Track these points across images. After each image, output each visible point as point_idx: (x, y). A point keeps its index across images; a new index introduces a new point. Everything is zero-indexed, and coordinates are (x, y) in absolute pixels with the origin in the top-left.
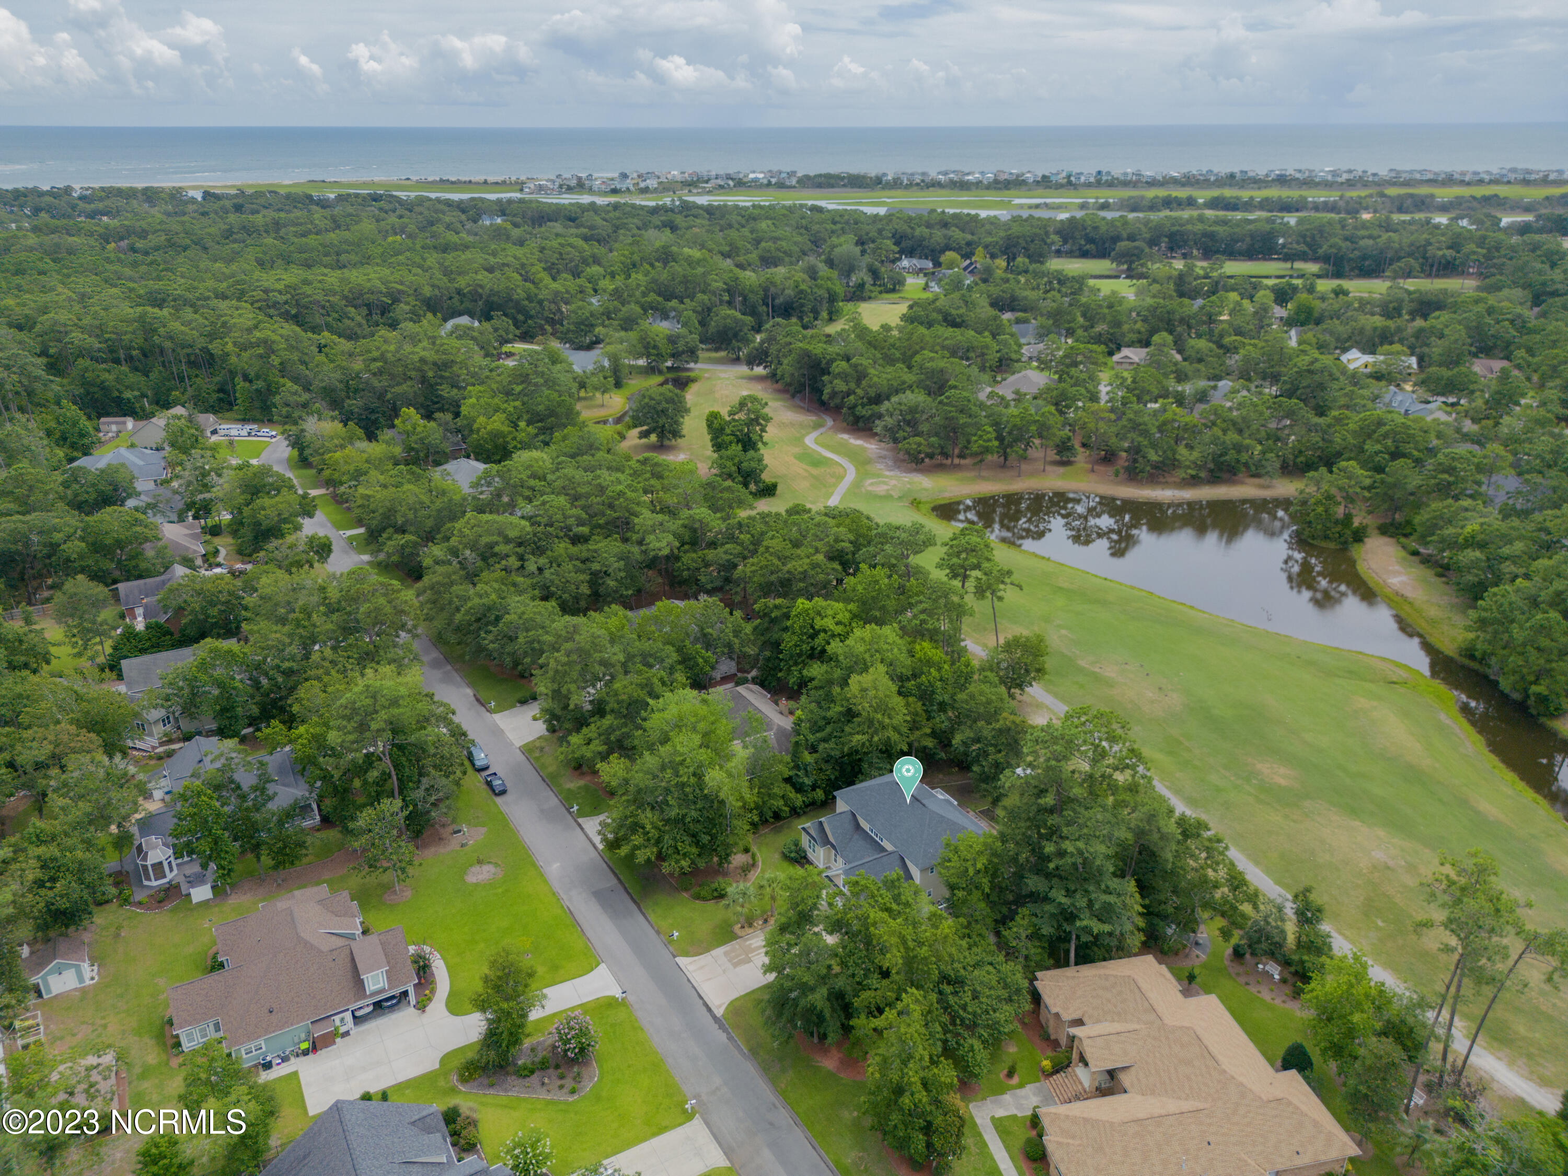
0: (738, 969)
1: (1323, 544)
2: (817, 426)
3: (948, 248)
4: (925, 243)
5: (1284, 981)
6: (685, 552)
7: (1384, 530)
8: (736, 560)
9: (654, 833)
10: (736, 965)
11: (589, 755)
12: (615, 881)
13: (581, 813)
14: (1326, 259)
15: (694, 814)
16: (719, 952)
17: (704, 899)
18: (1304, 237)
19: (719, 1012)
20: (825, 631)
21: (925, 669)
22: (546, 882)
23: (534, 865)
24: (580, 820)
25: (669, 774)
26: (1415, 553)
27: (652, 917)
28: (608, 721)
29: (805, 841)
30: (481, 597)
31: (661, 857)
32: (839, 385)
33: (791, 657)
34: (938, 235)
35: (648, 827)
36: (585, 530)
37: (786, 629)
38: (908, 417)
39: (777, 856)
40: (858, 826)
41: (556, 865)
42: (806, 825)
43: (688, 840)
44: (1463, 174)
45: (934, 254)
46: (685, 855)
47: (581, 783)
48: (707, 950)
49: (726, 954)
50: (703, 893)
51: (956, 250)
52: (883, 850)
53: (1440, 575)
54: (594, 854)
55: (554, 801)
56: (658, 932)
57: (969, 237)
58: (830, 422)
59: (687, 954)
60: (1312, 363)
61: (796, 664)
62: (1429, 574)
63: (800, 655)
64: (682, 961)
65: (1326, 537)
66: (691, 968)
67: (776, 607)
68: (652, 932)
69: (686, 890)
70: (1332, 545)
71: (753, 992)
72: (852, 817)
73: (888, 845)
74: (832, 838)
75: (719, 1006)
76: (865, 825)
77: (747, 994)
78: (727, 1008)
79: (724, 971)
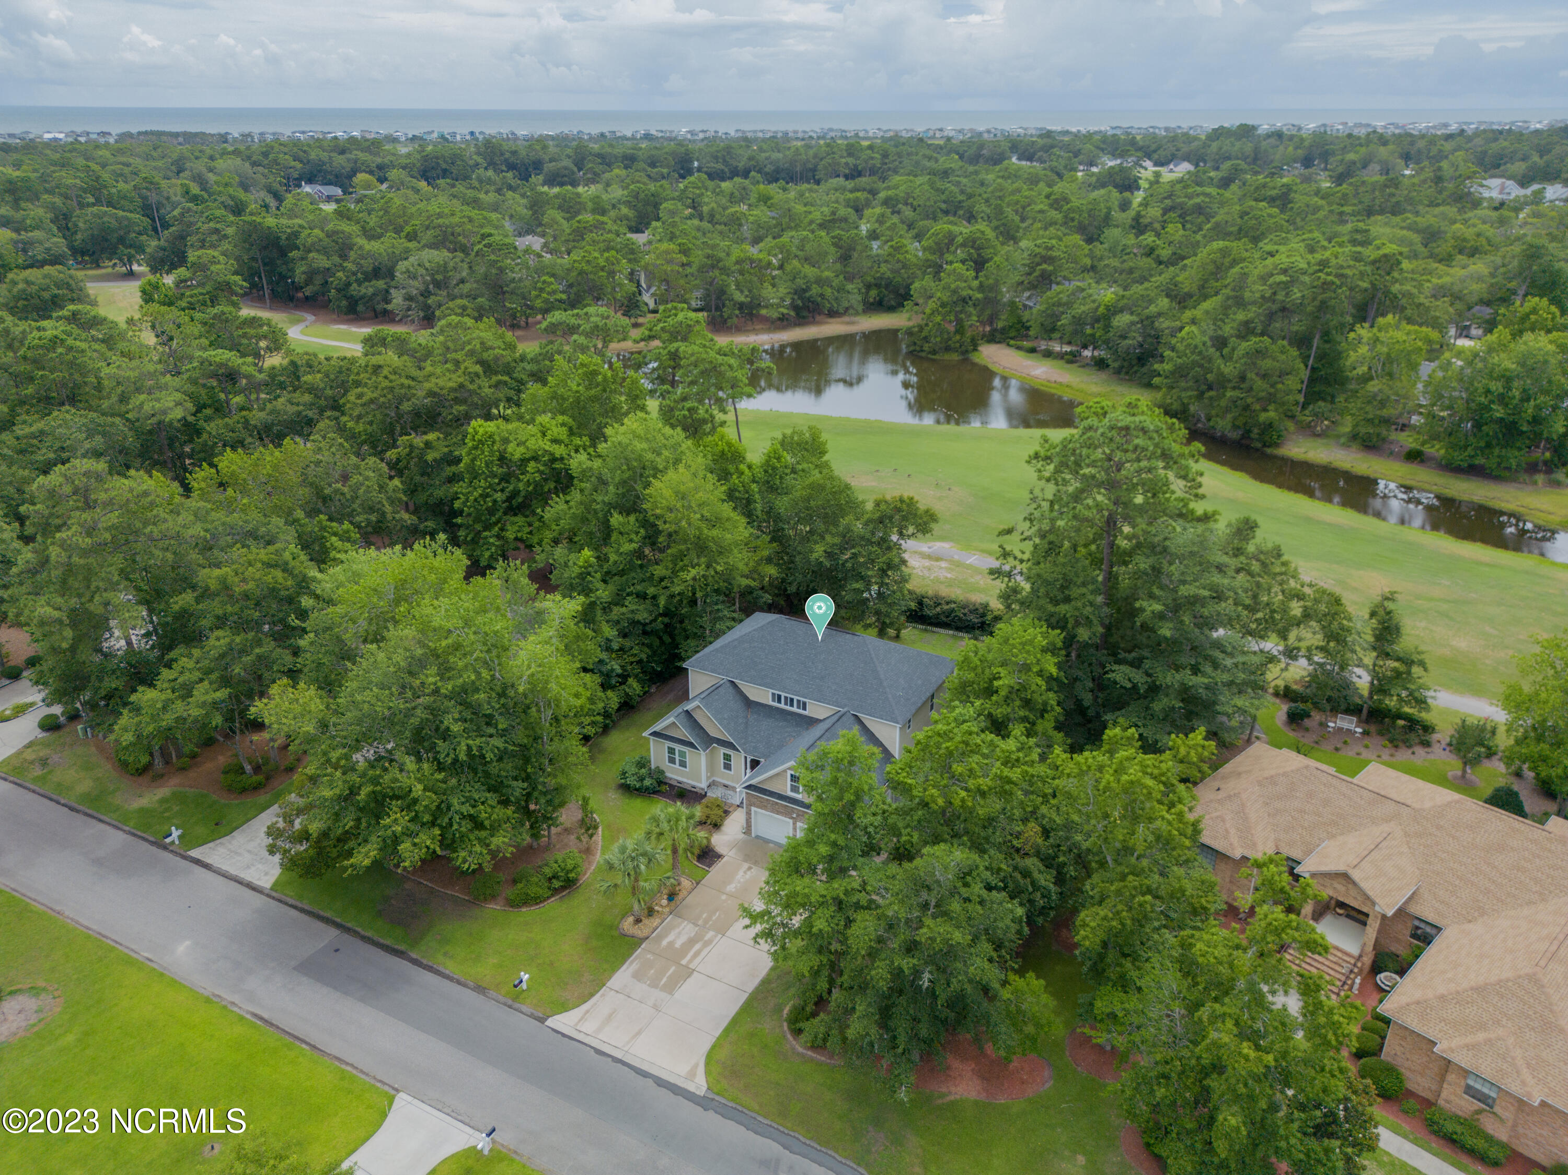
0: (678, 994)
4: (327, 167)
9: (428, 800)
10: (670, 987)
12: (333, 932)
13: (192, 840)
15: (498, 742)
16: (622, 977)
17: (537, 900)
19: (698, 1086)
20: (535, 458)
22: (175, 983)
23: (130, 962)
24: (194, 853)
25: (431, 677)
26: (1033, 350)
27: (450, 967)
28: (219, 641)
29: (658, 754)
31: (449, 843)
32: (318, 261)
33: (477, 520)
34: (340, 161)
35: (418, 790)
37: (453, 479)
40: (749, 704)
41: (182, 948)
42: (658, 727)
43: (492, 798)
45: (343, 180)
46: (494, 829)
47: (163, 792)
48: (598, 984)
49: (637, 976)
50: (533, 890)
51: (371, 172)
52: (812, 722)
54: (258, 901)
55: (116, 839)
56: (480, 989)
57: (379, 160)
58: (310, 318)
59: (564, 1007)
61: (487, 527)
63: (491, 511)
64: (562, 1022)
65: (948, 349)
66: (589, 1027)
67: (428, 445)
68: (468, 995)
69: (493, 897)
70: (955, 357)
72: (731, 690)
73: (816, 710)
74: (714, 729)
75: (692, 1075)
76: (761, 694)
77: (727, 1031)
78: (708, 1073)
79: (656, 1007)
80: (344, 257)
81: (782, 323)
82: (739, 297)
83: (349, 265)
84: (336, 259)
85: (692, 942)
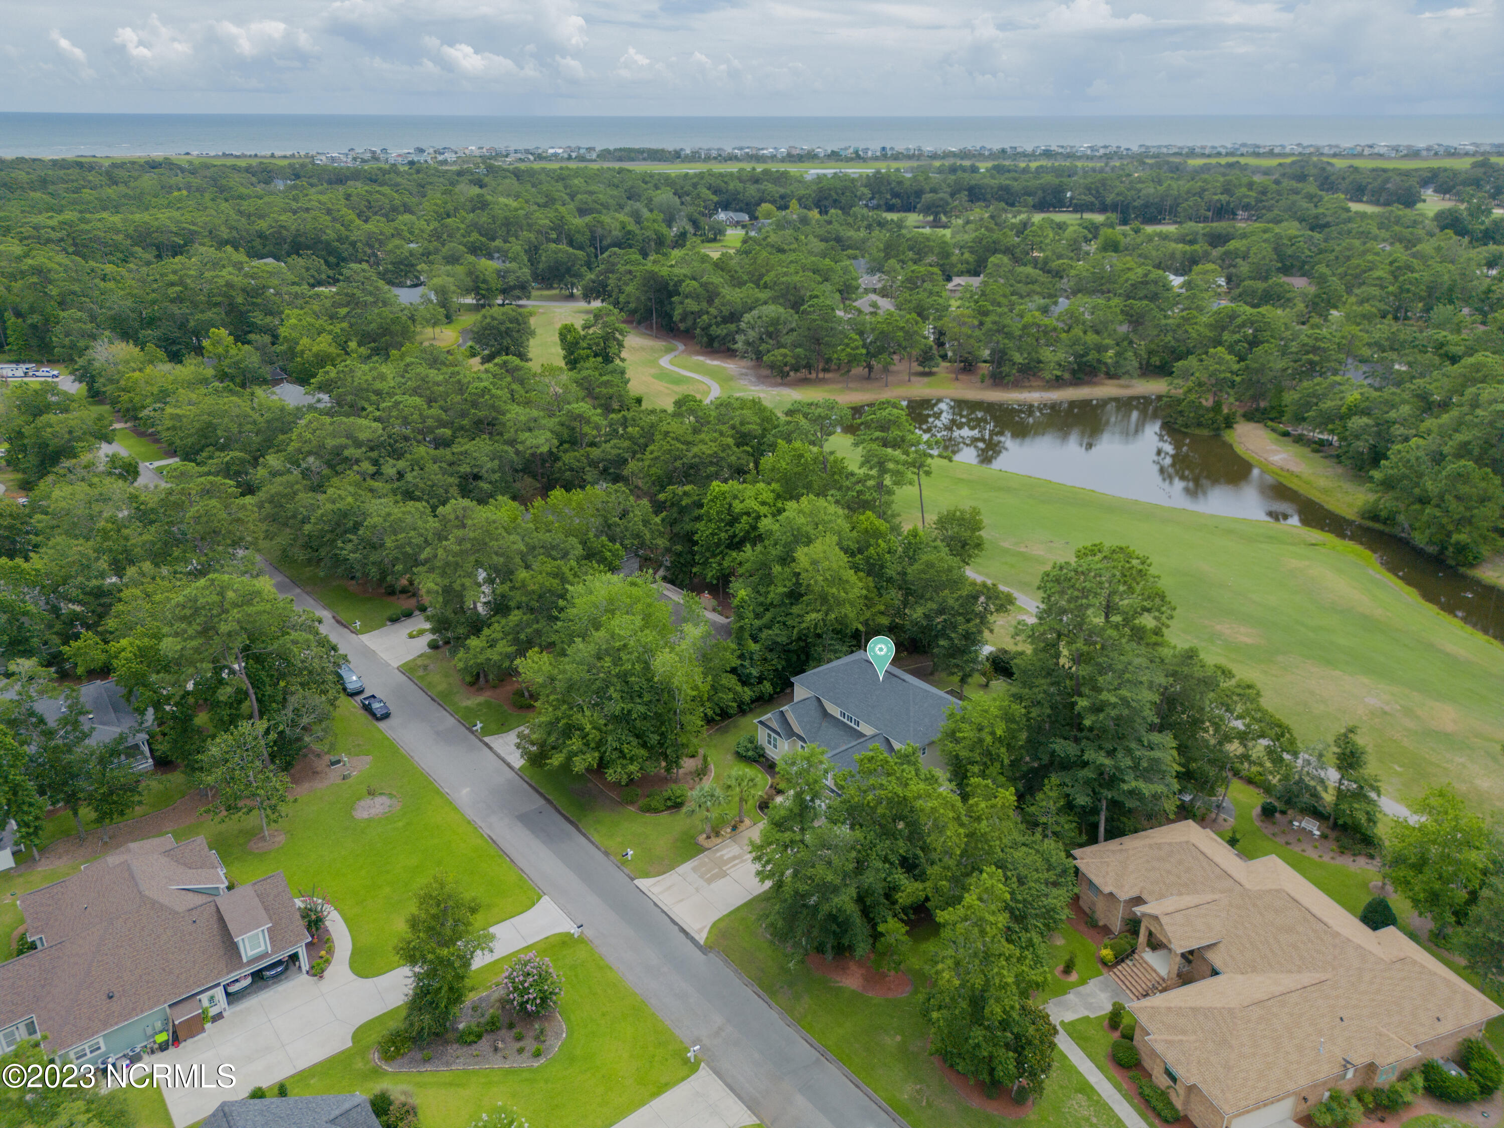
0: (713, 885)
1: (1197, 431)
2: (668, 351)
3: (762, 200)
4: (740, 196)
5: (1324, 837)
6: (566, 451)
7: (1249, 417)
8: (626, 455)
9: (594, 735)
10: (710, 881)
11: (496, 657)
12: (542, 802)
13: (486, 731)
14: (1114, 207)
15: (642, 709)
16: (686, 868)
17: (656, 811)
18: (1089, 189)
19: (701, 938)
20: (748, 514)
21: (872, 541)
22: (456, 809)
23: (438, 792)
24: (486, 739)
25: (607, 662)
26: (1286, 434)
27: (596, 838)
28: (515, 617)
29: (762, 736)
30: (334, 502)
31: (602, 764)
32: (692, 305)
33: (708, 550)
34: (752, 191)
35: (588, 727)
36: (447, 432)
37: (698, 518)
38: (771, 329)
39: (730, 757)
40: (825, 714)
41: (465, 791)
42: (763, 718)
43: (635, 742)
44: (1203, 148)
45: (750, 208)
46: (632, 760)
47: (480, 699)
48: (671, 867)
49: (694, 869)
50: (654, 804)
51: (773, 202)
52: (861, 735)
53: (1316, 451)
54: (511, 774)
55: (450, 721)
56: (606, 854)
57: (782, 191)
58: (681, 347)
59: (647, 875)
60: (1146, 275)
61: (714, 556)
62: (1306, 451)
63: (718, 545)
64: (643, 883)
65: (1199, 425)
66: (656, 890)
67: (685, 494)
68: (599, 855)
69: (632, 803)
70: (1206, 432)
71: (738, 909)
72: (816, 703)
73: (866, 729)
74: (797, 729)
75: (700, 931)
76: (834, 710)
77: (731, 913)
78: (710, 932)
79: (697, 890)
80: (710, 301)
81: (1058, 382)
82: (1018, 358)
83: (712, 310)
84: (704, 305)
85: (734, 858)
